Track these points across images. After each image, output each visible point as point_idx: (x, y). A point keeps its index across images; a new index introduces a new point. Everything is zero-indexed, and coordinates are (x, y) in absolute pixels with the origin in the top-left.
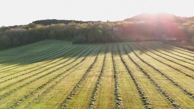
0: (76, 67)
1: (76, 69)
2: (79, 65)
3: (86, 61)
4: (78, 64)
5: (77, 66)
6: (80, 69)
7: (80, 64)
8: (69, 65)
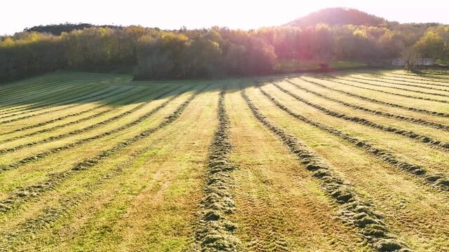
0: (138, 146)
1: (138, 153)
2: (154, 136)
3: (183, 123)
4: (152, 131)
5: (147, 141)
6: (165, 158)
7: (161, 133)
8: (106, 137)
